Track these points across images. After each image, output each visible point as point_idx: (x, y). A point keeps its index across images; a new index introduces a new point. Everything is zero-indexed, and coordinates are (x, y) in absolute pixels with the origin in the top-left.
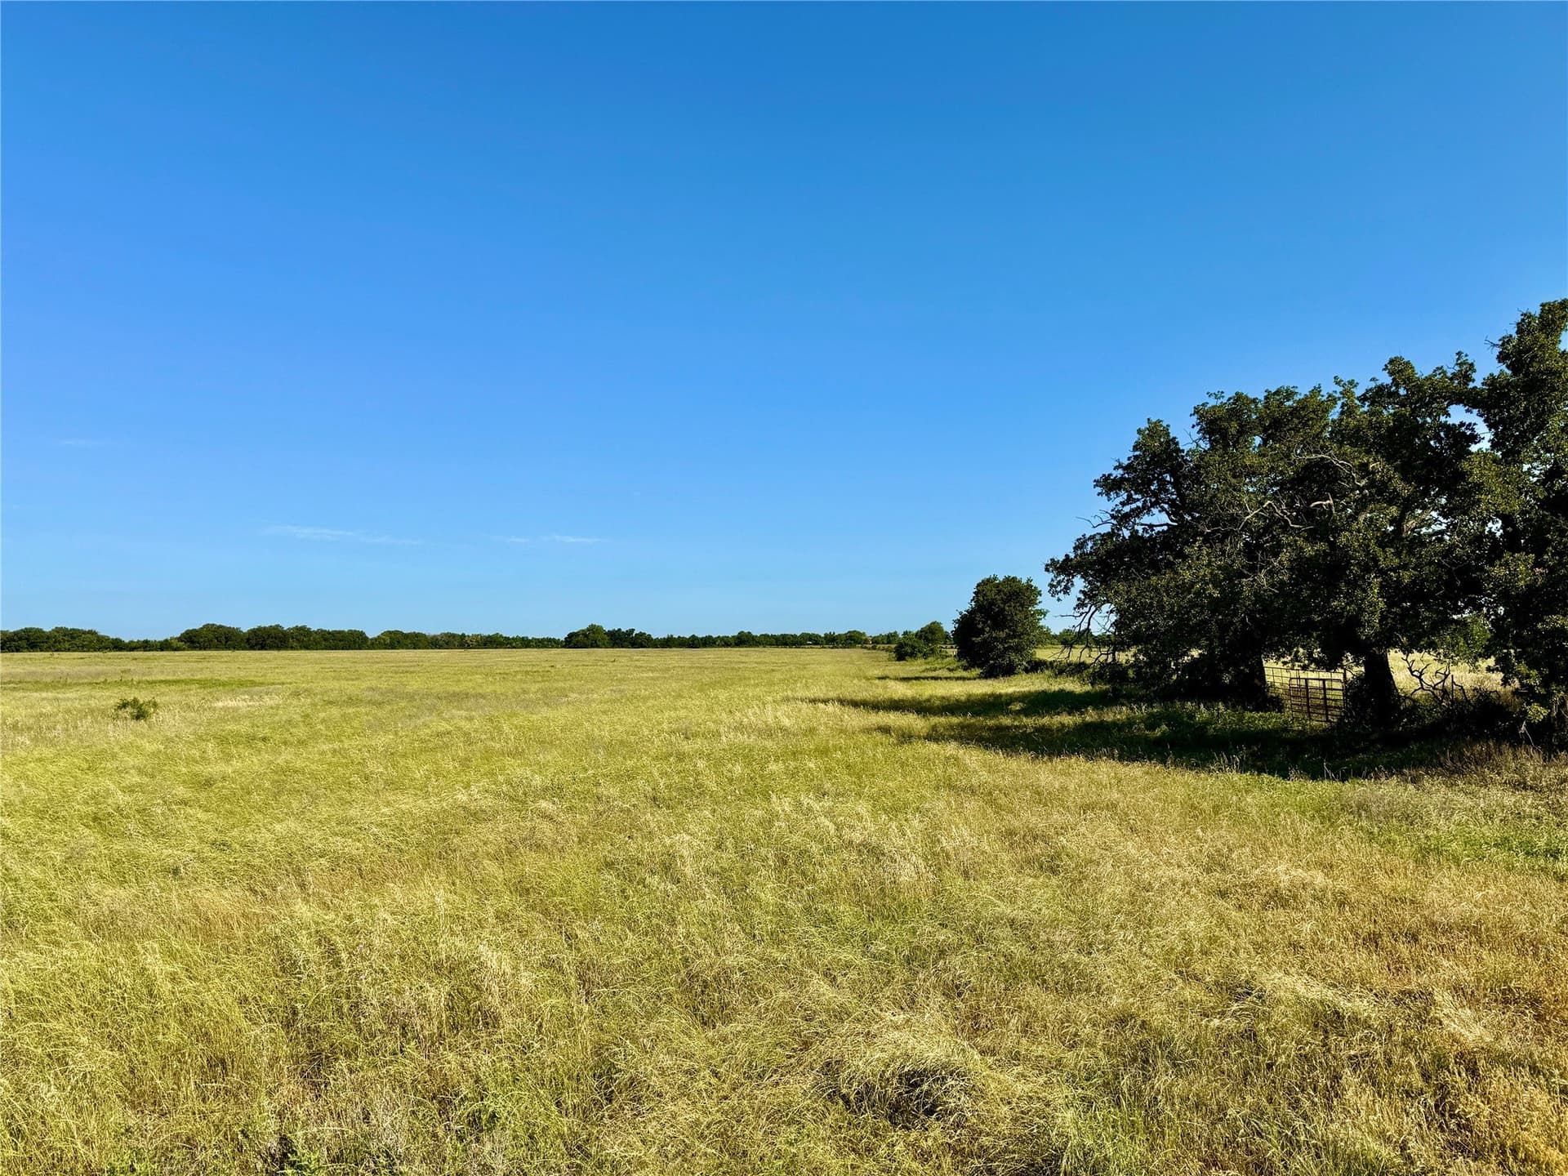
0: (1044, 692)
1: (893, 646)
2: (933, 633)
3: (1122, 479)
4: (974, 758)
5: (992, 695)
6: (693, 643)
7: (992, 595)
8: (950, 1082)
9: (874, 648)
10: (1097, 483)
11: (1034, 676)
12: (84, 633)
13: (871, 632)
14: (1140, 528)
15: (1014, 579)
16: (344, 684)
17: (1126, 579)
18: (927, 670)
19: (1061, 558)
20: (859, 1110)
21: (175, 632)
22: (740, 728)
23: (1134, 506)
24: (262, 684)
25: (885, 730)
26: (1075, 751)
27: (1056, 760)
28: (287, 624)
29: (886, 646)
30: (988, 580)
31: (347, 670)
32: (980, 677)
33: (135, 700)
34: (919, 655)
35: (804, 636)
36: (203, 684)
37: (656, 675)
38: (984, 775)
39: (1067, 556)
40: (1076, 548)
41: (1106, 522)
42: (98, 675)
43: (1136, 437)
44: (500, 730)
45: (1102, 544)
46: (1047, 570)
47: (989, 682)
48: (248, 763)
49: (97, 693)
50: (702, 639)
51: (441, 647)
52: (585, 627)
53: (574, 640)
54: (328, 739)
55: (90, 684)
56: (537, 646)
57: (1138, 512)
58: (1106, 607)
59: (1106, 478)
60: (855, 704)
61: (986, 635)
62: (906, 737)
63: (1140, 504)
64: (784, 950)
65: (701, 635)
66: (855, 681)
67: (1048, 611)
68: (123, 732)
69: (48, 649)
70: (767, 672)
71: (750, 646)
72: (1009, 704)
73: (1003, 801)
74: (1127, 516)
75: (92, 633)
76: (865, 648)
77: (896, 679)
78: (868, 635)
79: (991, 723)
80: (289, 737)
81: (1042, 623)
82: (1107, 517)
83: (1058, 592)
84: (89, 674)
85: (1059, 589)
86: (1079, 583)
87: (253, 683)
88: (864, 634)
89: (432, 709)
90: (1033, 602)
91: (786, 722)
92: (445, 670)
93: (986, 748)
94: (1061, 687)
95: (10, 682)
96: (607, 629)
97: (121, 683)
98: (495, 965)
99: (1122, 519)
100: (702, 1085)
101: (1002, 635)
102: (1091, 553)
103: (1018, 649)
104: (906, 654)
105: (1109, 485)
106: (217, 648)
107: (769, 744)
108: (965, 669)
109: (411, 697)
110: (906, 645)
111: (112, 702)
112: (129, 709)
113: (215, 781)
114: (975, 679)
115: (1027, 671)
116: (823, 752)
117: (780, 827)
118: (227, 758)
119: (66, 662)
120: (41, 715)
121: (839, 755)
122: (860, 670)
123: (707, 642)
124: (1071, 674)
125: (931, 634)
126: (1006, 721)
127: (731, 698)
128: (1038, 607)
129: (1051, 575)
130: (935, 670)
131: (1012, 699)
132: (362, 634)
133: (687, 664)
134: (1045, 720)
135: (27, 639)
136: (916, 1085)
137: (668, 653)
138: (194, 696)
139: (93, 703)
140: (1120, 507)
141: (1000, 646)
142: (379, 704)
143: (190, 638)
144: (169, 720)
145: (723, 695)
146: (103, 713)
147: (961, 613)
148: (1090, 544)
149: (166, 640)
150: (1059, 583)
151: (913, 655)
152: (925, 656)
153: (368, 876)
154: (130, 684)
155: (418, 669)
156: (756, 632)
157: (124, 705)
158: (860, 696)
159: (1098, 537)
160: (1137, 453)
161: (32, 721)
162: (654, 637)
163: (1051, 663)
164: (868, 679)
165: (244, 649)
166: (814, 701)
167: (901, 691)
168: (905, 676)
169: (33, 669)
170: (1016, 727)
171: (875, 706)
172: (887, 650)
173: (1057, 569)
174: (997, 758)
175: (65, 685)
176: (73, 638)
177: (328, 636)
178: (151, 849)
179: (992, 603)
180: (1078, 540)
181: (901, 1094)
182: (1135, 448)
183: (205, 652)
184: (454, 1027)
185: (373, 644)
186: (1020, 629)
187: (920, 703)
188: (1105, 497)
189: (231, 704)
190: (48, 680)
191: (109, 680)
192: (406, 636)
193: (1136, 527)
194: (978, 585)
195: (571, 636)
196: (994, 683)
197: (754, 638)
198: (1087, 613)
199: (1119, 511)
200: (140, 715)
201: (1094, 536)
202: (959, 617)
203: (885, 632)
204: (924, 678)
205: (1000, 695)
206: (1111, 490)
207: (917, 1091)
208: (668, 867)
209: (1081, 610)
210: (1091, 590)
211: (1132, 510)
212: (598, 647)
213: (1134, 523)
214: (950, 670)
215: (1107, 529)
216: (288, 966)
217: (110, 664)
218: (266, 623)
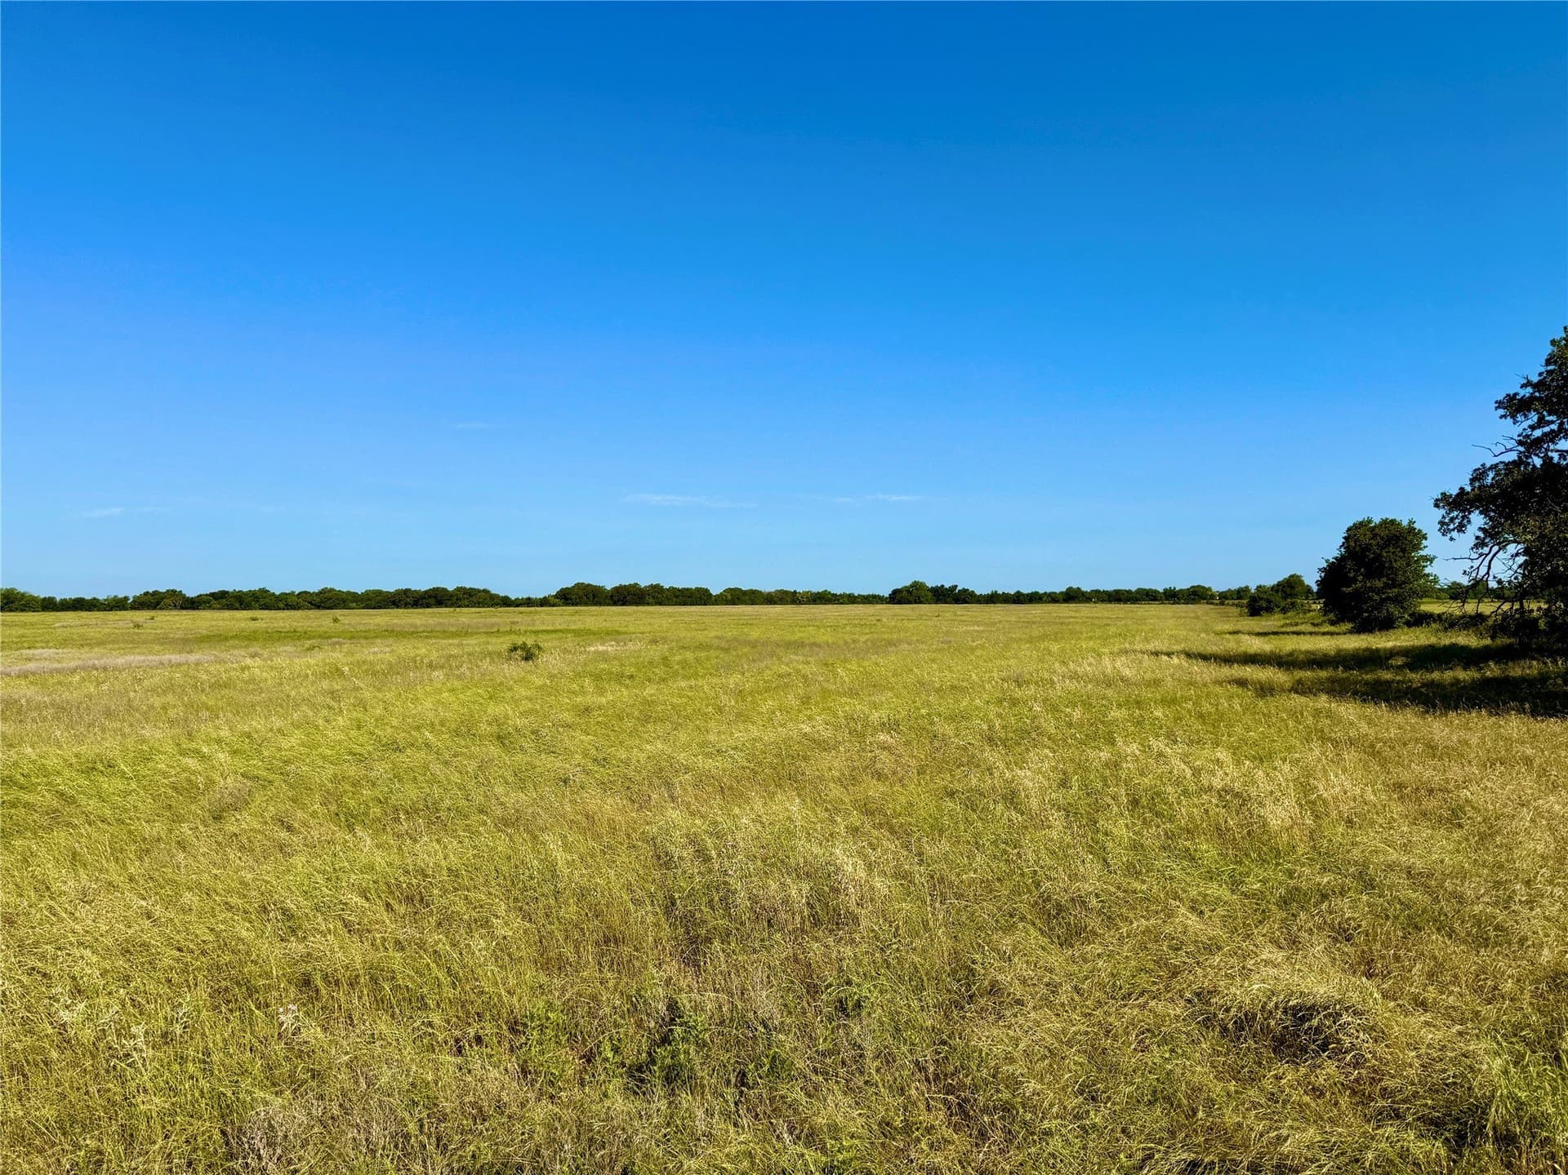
0: (1432, 646)
1: (1245, 602)
2: (1292, 587)
3: (1532, 398)
4: (1348, 711)
5: (1367, 649)
6: (1018, 599)
7: (1365, 540)
8: (1345, 1018)
9: (1222, 604)
10: (1500, 404)
11: (1417, 631)
12: (479, 591)
13: (1218, 586)
14: (1556, 456)
15: (1393, 522)
16: (694, 633)
17: (1538, 513)
18: (1287, 625)
19: (1454, 491)
20: (1238, 1039)
21: (551, 590)
22: (1075, 676)
23: (1547, 429)
24: (625, 633)
25: (1242, 683)
26: (1475, 705)
27: (1452, 714)
28: (644, 583)
29: (1236, 602)
30: (1361, 523)
31: (696, 622)
32: (1351, 632)
33: (525, 644)
34: (1277, 610)
35: (1139, 591)
36: (577, 633)
37: (982, 628)
38: (1364, 728)
39: (1462, 489)
40: (1472, 480)
41: (1511, 450)
42: (493, 625)
43: (1549, 349)
44: (835, 675)
45: (1506, 475)
46: (1437, 506)
47: (1363, 636)
48: (617, 695)
49: (494, 640)
50: (1028, 595)
51: (775, 603)
52: (908, 584)
53: (898, 597)
54: (685, 677)
55: (486, 633)
56: (863, 603)
57: (1552, 437)
58: (1512, 548)
59: (1511, 398)
60: (1205, 658)
61: (1359, 585)
62: (1265, 690)
63: (1554, 427)
64: (1144, 882)
65: (1026, 590)
66: (1203, 635)
67: (1435, 557)
68: (514, 669)
69: (451, 606)
70: (1100, 627)
71: (1080, 602)
72: (1389, 659)
73: (1388, 752)
74: (1538, 442)
75: (486, 591)
76: (1212, 604)
77: (1249, 633)
78: (1214, 589)
79: (1368, 677)
80: (652, 676)
81: (1427, 571)
82: (1512, 444)
83: (1451, 531)
84: (485, 625)
85: (1451, 527)
86: (1477, 520)
87: (618, 633)
88: (1209, 589)
89: (772, 655)
90: (1417, 547)
91: (1127, 672)
92: (781, 622)
93: (1364, 701)
94: (1453, 640)
95: (424, 632)
96: (930, 584)
97: (511, 632)
98: (850, 869)
99: (1530, 445)
100: (1064, 999)
101: (1379, 584)
102: (1492, 485)
103: (1398, 601)
104: (1262, 609)
105: (1514, 406)
106: (586, 604)
107: (1109, 692)
108: (1333, 623)
109: (753, 644)
110: (1261, 599)
111: (505, 646)
112: (519, 652)
113: (593, 709)
114: (1345, 634)
115: (1409, 624)
116: (1169, 702)
117: (1129, 769)
118: (601, 692)
119: (466, 616)
120: (451, 656)
121: (1190, 705)
122: (1206, 625)
123: (1034, 598)
124: (1466, 627)
125: (1290, 588)
126: (1387, 676)
127: (1063, 650)
128: (1422, 553)
129: (1442, 512)
130: (1297, 624)
131: (1392, 653)
132: (707, 590)
133: (1014, 619)
134: (1436, 675)
135: (435, 597)
136: (1303, 1019)
137: (992, 609)
138: (570, 642)
139: (490, 648)
140: (1529, 432)
141: (1376, 597)
142: (726, 650)
143: (564, 595)
144: (551, 660)
145: (1055, 647)
146: (499, 654)
147: (1327, 561)
148: (1491, 475)
149: (545, 598)
150: (1452, 520)
151: (1269, 610)
152: (1284, 611)
153: (730, 792)
154: (518, 633)
155: (755, 622)
156: (1086, 588)
157: (515, 649)
158: (1212, 649)
159: (1501, 466)
160: (1551, 367)
161: (443, 660)
162: (978, 593)
163: (1439, 616)
164: (1217, 634)
165: (609, 605)
166: (1157, 654)
167: (1256, 645)
168: (1261, 631)
169: (441, 620)
170: (1398, 682)
171: (1227, 660)
172: (1237, 606)
173: (1449, 504)
174: (1381, 711)
175: (467, 634)
176: (470, 596)
177: (678, 593)
178: (547, 762)
179: (1368, 548)
180: (1475, 470)
181: (1286, 1028)
182: (1548, 362)
183: (577, 608)
184: (817, 923)
185: (716, 600)
186: (1401, 578)
187: (1281, 657)
188: (1509, 420)
189: (601, 648)
190: (454, 629)
191: (501, 630)
192: (744, 593)
193: (1550, 454)
194: (1349, 530)
195: (895, 592)
196: (1369, 639)
197: (1083, 594)
198: (1487, 555)
199: (1528, 436)
200: (528, 657)
201: (1497, 465)
202: (1325, 565)
203: (1235, 586)
204: (1283, 633)
205: (1377, 650)
206: (1518, 411)
207: (1306, 1025)
208: (1012, 798)
209: (1480, 551)
210: (1493, 527)
211: (1545, 434)
212: (921, 603)
213: (1547, 450)
214: (1314, 625)
215: (1512, 456)
216: (665, 861)
217: (500, 617)
218: (627, 581)
